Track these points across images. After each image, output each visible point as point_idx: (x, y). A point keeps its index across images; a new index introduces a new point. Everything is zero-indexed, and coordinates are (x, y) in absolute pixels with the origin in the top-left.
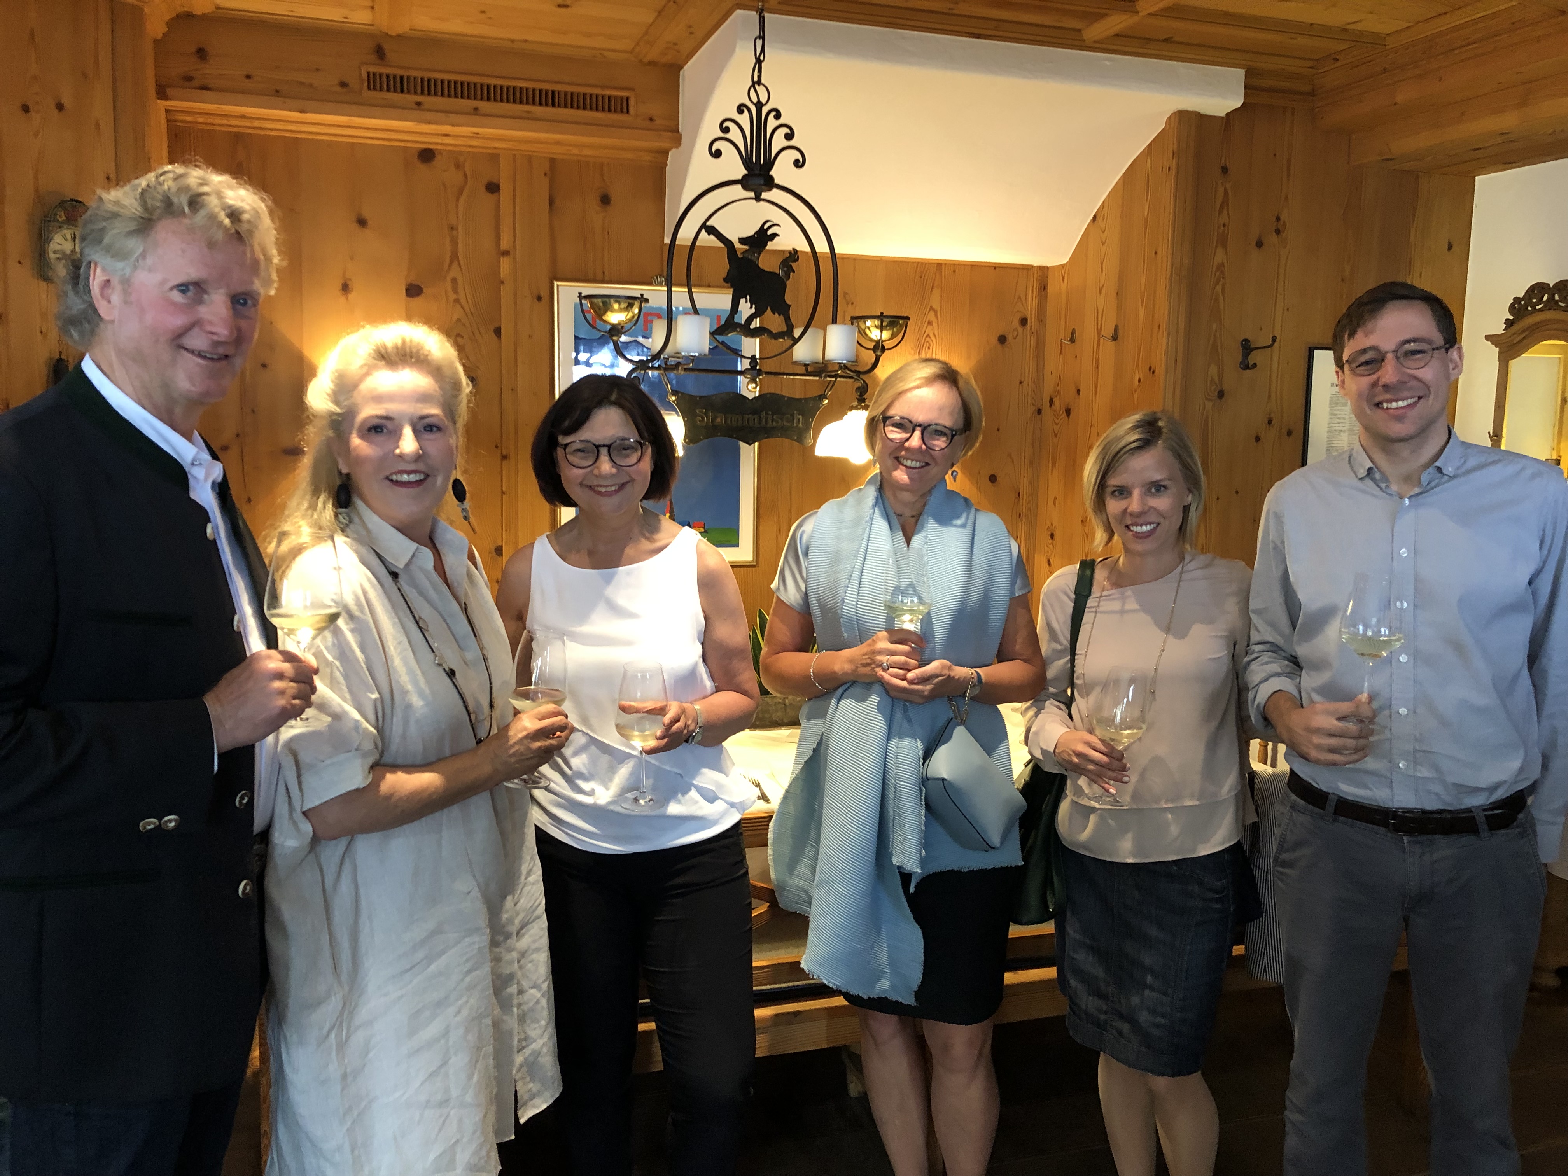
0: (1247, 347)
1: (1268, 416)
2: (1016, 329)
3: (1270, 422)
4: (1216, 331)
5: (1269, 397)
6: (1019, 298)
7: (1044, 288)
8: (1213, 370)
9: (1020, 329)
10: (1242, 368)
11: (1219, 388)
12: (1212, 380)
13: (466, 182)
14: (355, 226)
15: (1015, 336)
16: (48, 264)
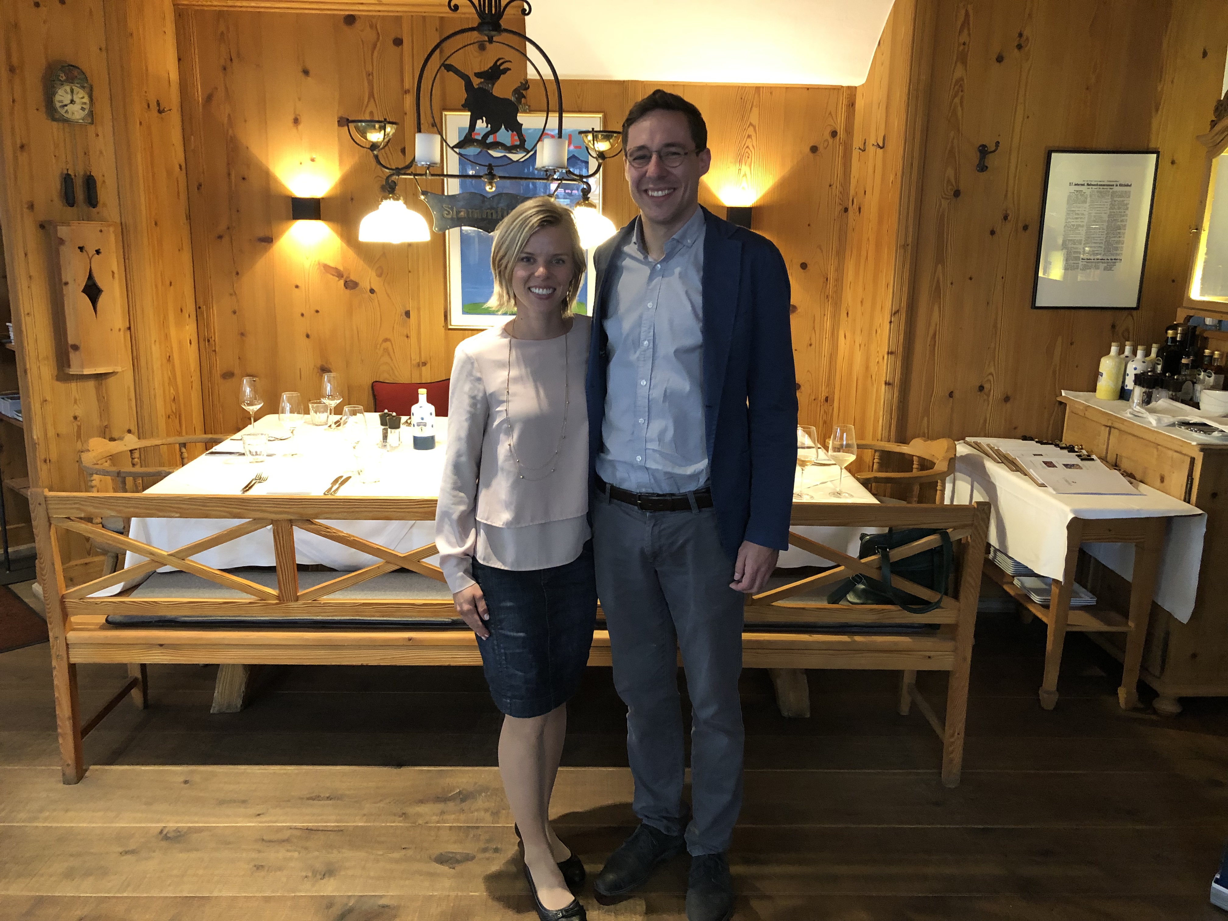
0: (983, 151)
1: (1004, 212)
2: (827, 140)
3: (1006, 218)
4: (954, 139)
5: (1006, 195)
6: (830, 113)
7: (852, 105)
8: (950, 172)
9: (831, 141)
10: (978, 171)
11: (955, 188)
12: (949, 181)
13: (378, 38)
14: (301, 75)
15: (825, 146)
16: (55, 110)
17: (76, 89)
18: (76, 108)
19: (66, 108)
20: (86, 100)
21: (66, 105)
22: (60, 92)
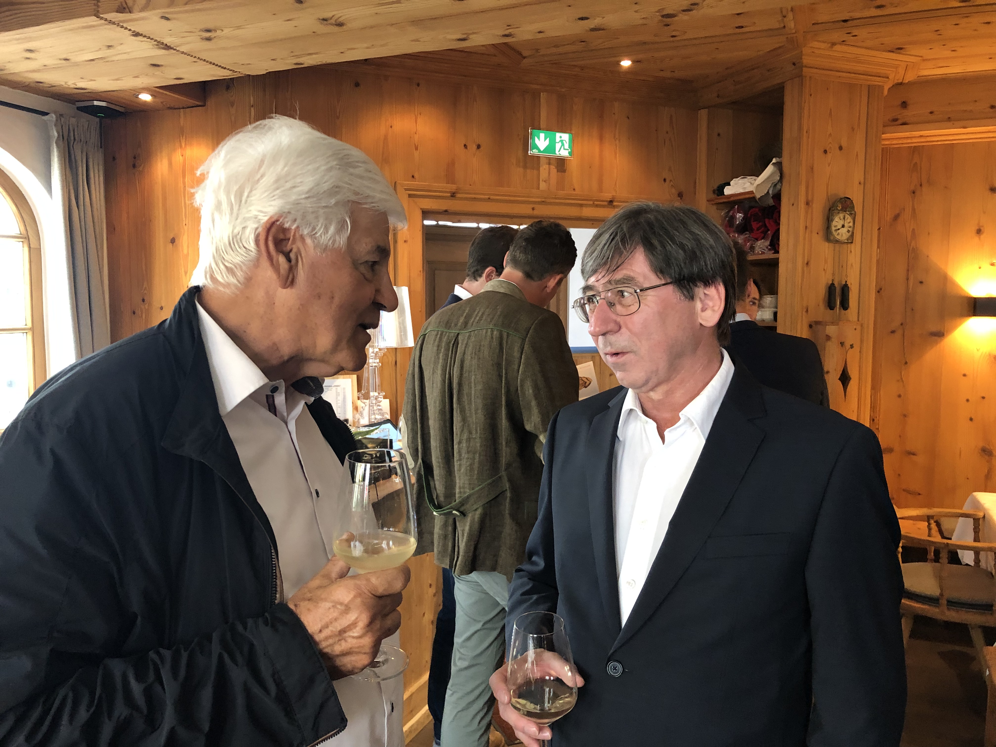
14: (988, 191)
16: (831, 233)
17: (847, 216)
18: (844, 230)
19: (838, 231)
20: (851, 224)
21: (839, 229)
22: (836, 219)
